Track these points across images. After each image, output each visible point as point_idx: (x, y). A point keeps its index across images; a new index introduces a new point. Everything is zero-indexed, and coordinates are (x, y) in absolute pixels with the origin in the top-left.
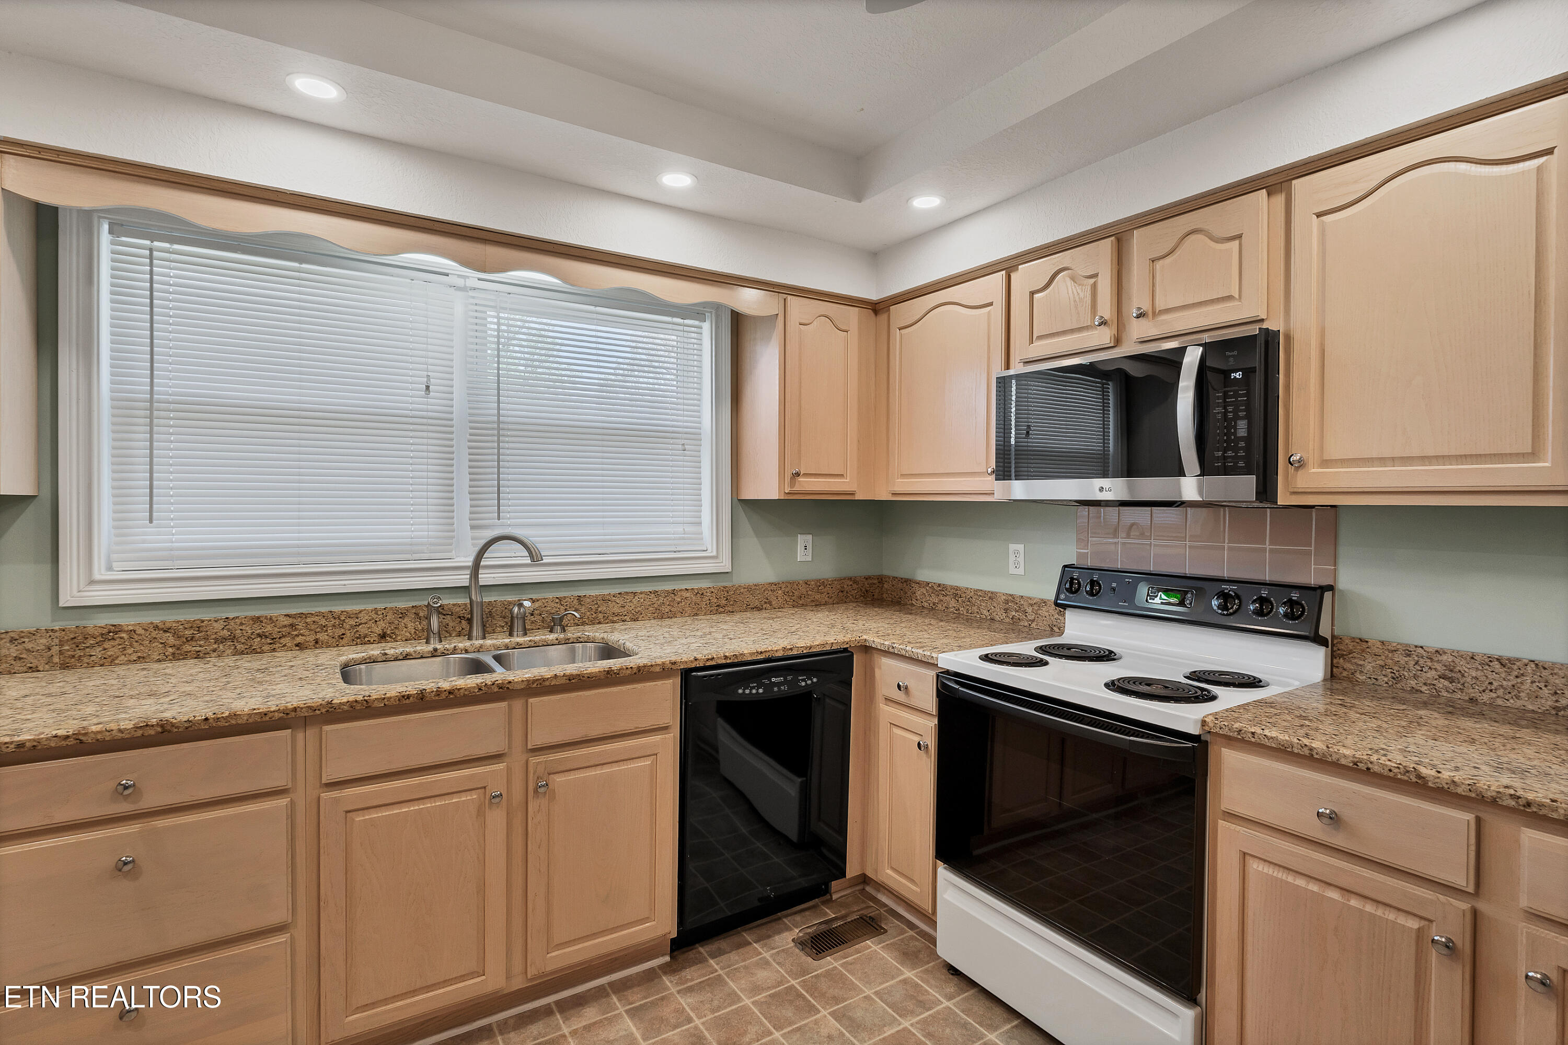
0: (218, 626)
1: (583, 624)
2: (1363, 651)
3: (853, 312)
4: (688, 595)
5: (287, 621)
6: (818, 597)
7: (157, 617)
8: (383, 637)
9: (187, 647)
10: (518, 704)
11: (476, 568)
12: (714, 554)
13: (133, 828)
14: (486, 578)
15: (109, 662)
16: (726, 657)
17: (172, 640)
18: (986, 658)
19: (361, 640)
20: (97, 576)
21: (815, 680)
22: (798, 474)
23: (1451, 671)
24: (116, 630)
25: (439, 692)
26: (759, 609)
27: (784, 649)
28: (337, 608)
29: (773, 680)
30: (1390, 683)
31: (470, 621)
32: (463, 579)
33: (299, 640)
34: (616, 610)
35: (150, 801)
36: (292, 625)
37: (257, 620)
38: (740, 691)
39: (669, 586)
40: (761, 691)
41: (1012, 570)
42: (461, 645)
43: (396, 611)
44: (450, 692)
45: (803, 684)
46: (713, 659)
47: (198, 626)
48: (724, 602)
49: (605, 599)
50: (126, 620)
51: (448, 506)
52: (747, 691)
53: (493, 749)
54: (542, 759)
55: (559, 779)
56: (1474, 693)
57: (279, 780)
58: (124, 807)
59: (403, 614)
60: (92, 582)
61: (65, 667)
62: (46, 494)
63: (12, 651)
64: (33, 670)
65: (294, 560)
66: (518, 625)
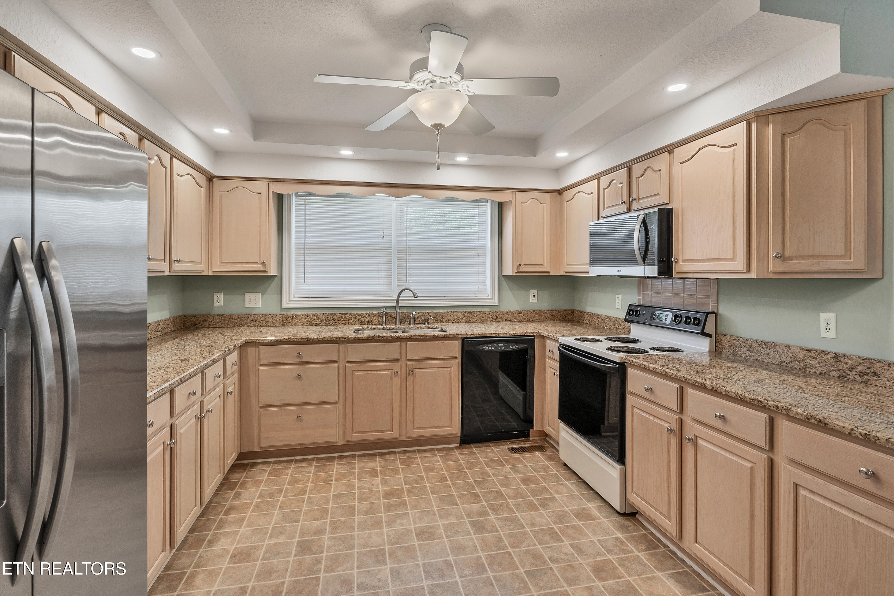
0: (321, 316)
1: (437, 323)
2: (725, 340)
3: (548, 195)
4: (479, 314)
5: (340, 315)
6: (540, 317)
7: (306, 312)
8: (368, 322)
9: (313, 322)
10: (404, 344)
11: (398, 300)
12: (491, 297)
13: (301, 366)
14: (401, 304)
15: (294, 325)
16: (479, 334)
17: (309, 320)
18: (577, 339)
19: (362, 323)
20: (291, 299)
21: (517, 346)
22: (520, 265)
23: (751, 348)
24: (296, 315)
25: (379, 337)
26: (511, 321)
27: (503, 333)
28: (355, 312)
29: (498, 345)
30: (733, 353)
31: (396, 319)
32: (393, 304)
33: (344, 322)
34: (450, 318)
35: (305, 359)
36: (342, 317)
37: (332, 314)
38: (484, 347)
39: (472, 310)
40: (493, 348)
41: (617, 307)
42: (392, 327)
43: (372, 314)
44: (382, 337)
45: (512, 347)
46: (473, 334)
47: (316, 316)
48: (495, 317)
49: (445, 314)
50: (299, 313)
51: (390, 279)
52: (487, 348)
53: (396, 358)
54: (411, 363)
55: (417, 370)
56: (757, 357)
57: (335, 359)
58: (298, 360)
59: (374, 315)
60: (290, 301)
61: (283, 325)
62: (280, 275)
63: (271, 320)
64: (276, 326)
65: (343, 296)
66: (412, 321)
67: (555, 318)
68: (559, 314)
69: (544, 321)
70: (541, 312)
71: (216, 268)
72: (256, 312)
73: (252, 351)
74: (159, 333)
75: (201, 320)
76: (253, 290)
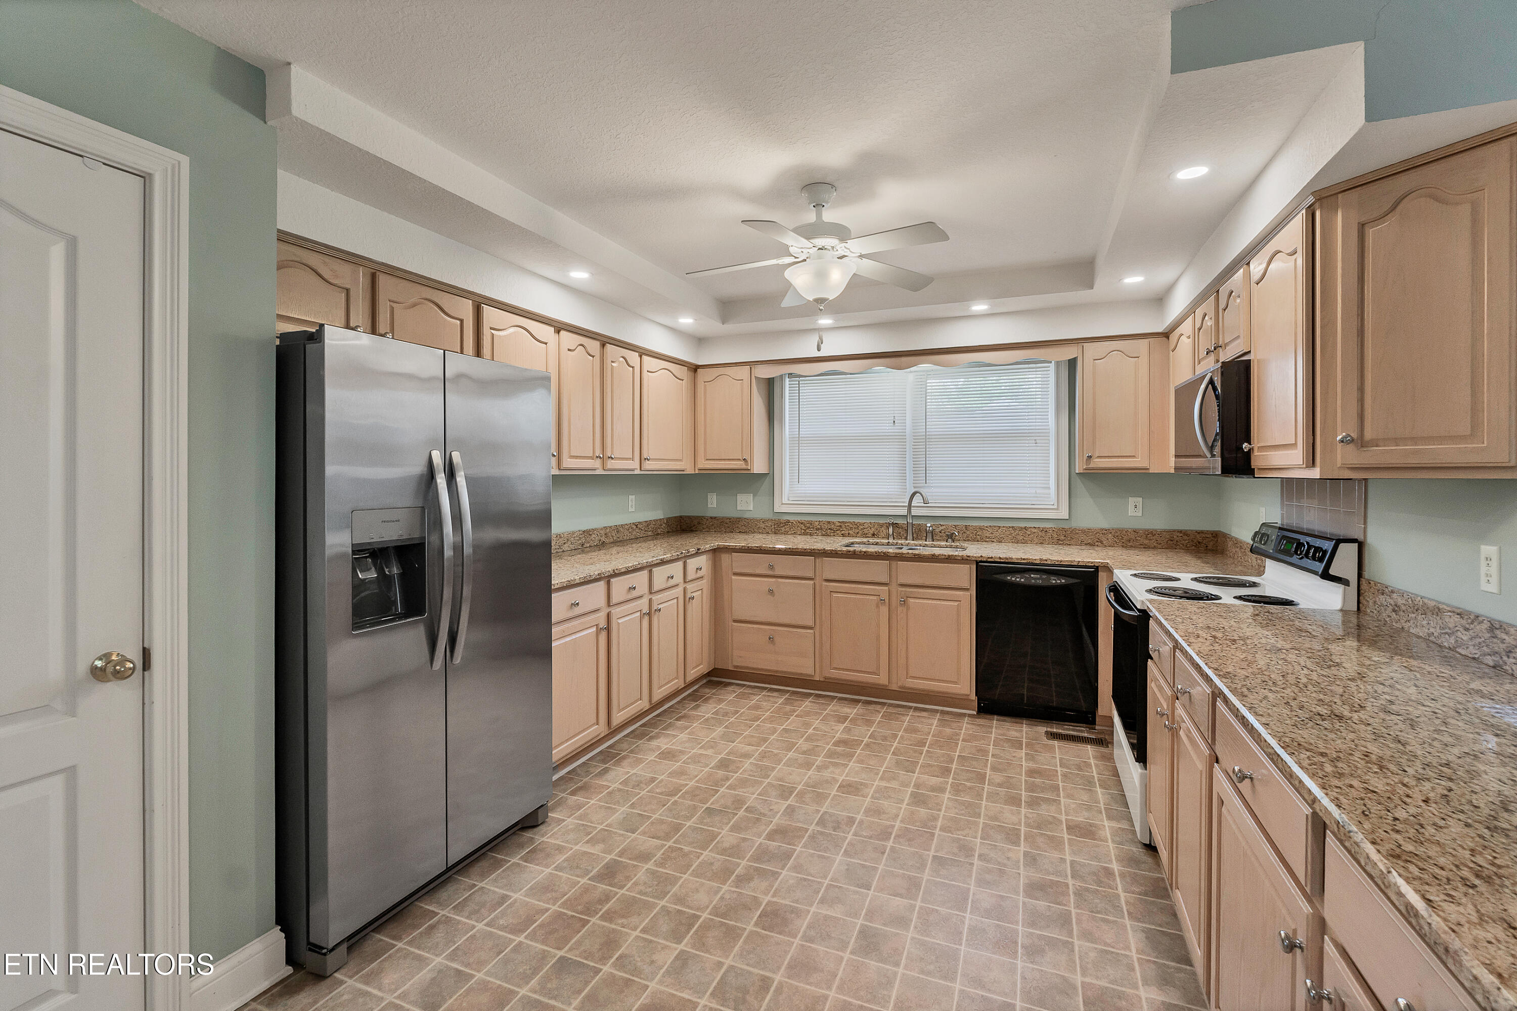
0: (817, 523)
1: (968, 540)
2: (1369, 590)
4: (1036, 531)
5: (839, 524)
6: (1146, 542)
7: (799, 518)
8: (874, 535)
9: (808, 531)
10: (894, 563)
11: (910, 506)
12: (1056, 507)
13: (774, 580)
14: (914, 512)
15: (786, 533)
16: (1000, 558)
17: (803, 528)
19: (865, 535)
20: (783, 502)
21: (1063, 581)
22: (1090, 457)
24: (788, 521)
25: (861, 552)
26: (1091, 545)
27: (1041, 559)
28: (857, 520)
29: (1032, 576)
30: (1377, 616)
31: (907, 530)
32: (904, 512)
33: (843, 532)
34: (988, 535)
35: (777, 572)
36: (840, 526)
37: (829, 522)
38: (1009, 578)
39: (1023, 525)
40: (1022, 580)
42: (900, 542)
43: (879, 524)
44: (865, 552)
45: (1054, 582)
46: (992, 558)
47: (811, 523)
48: (1063, 538)
49: (981, 528)
50: (792, 518)
51: (903, 478)
52: (1013, 579)
53: (883, 581)
54: (904, 589)
55: (912, 600)
56: (1403, 624)
57: (811, 575)
58: (770, 573)
59: (881, 526)
60: (782, 504)
61: (775, 533)
62: (771, 473)
63: (763, 526)
64: (768, 533)
65: (825, 499)
66: (930, 536)
67: (1176, 545)
68: (1186, 537)
69: (1155, 548)
70: (1150, 534)
71: (700, 466)
72: (747, 515)
73: (725, 558)
74: (650, 533)
75: (696, 522)
76: (745, 491)
